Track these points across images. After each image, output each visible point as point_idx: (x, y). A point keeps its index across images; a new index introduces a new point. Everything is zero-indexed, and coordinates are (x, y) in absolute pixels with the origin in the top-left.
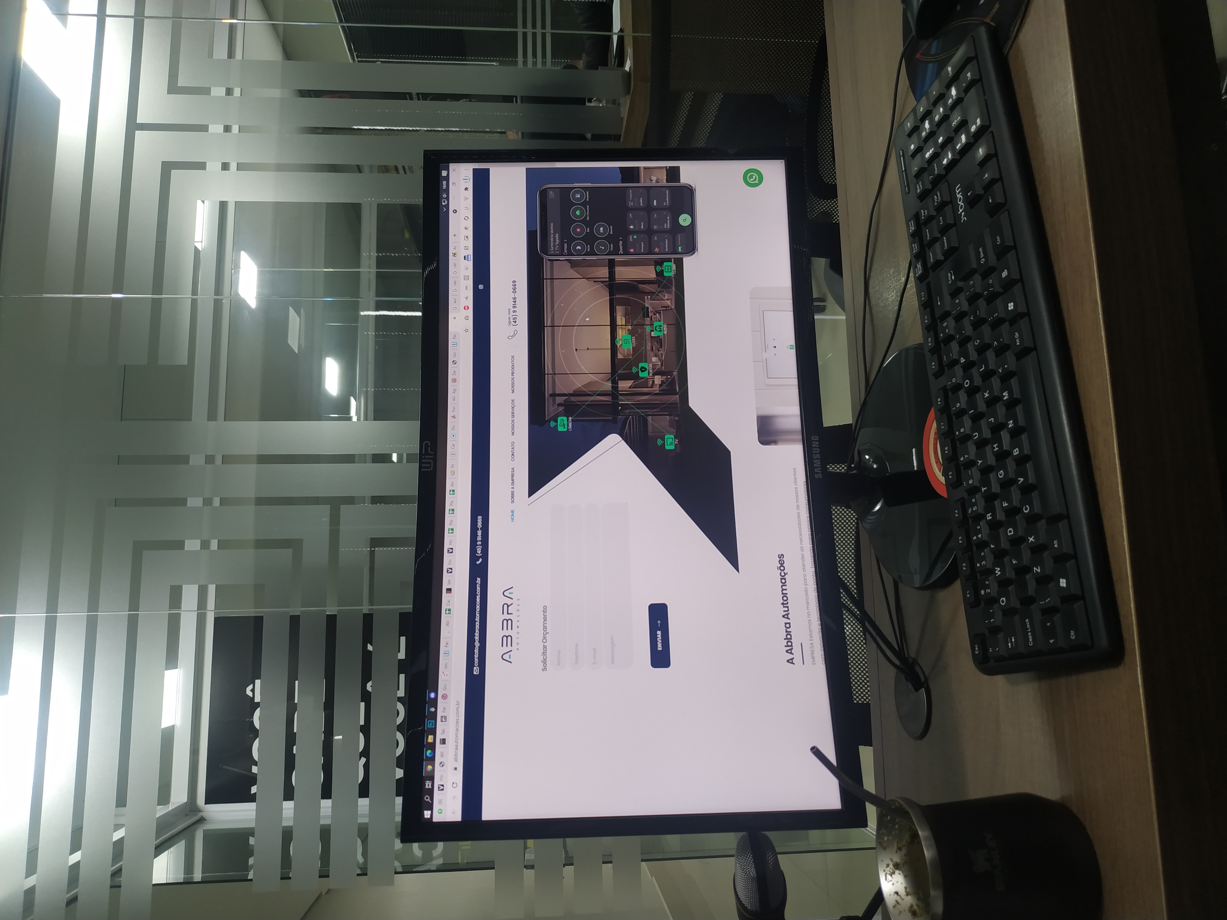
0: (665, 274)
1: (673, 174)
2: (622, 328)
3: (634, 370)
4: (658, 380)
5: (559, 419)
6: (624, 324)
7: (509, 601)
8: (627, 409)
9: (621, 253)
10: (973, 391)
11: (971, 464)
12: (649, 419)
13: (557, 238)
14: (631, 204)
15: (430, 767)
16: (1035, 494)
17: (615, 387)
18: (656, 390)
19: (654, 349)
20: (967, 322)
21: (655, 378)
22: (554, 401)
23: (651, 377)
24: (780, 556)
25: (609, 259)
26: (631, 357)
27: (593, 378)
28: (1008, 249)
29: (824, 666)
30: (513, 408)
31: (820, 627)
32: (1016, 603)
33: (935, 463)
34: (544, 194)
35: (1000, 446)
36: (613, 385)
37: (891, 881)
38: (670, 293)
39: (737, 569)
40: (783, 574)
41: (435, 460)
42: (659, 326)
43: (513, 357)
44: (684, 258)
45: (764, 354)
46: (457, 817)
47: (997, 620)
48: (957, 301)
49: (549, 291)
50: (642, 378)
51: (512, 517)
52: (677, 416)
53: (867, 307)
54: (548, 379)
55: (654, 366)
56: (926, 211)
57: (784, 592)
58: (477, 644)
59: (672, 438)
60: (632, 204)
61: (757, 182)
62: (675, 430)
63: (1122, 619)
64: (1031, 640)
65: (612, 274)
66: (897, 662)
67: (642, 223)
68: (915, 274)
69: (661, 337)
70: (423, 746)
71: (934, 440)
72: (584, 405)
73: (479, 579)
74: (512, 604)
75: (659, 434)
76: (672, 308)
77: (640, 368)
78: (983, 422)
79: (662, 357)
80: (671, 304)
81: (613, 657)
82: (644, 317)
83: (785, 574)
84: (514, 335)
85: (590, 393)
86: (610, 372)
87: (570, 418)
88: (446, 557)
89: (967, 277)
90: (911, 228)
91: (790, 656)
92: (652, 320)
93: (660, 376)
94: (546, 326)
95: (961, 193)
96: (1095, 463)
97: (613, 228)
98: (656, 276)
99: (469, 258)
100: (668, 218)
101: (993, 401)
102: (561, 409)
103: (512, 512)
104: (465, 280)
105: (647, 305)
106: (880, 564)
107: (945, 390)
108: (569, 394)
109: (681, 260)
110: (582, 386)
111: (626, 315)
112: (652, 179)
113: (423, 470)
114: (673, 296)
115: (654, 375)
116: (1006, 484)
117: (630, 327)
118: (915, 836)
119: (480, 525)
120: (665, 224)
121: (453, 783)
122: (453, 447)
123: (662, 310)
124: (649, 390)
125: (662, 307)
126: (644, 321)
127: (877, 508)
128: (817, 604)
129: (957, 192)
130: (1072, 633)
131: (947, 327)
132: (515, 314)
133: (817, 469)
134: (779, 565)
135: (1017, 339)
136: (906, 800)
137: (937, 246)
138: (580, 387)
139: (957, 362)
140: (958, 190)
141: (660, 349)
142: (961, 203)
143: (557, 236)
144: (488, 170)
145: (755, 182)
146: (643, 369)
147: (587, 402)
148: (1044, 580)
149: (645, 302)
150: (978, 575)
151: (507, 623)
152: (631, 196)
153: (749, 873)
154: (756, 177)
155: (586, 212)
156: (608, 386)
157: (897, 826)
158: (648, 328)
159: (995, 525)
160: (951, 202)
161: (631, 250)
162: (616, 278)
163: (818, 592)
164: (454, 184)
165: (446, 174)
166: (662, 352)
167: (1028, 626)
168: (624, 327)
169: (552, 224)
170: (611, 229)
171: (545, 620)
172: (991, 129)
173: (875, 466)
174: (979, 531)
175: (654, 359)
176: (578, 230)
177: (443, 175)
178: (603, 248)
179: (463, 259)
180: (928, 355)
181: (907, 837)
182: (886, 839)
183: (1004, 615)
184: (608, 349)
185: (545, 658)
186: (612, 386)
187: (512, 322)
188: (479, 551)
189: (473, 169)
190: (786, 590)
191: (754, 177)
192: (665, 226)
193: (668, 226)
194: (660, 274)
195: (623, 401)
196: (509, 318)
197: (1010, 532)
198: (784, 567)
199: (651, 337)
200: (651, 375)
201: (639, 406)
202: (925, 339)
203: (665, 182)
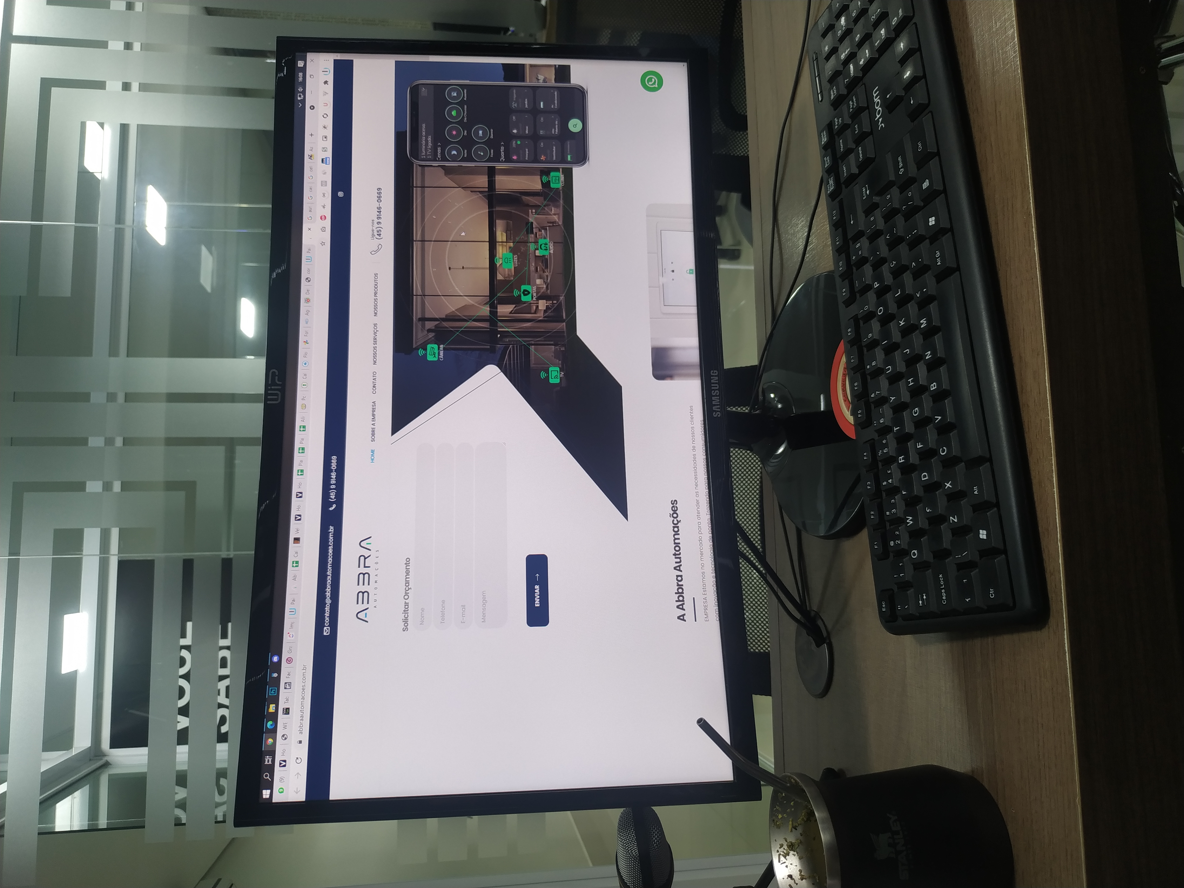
0: (552, 185)
1: (563, 73)
2: (502, 245)
3: (516, 293)
4: (542, 305)
5: (429, 346)
6: (505, 241)
7: (366, 553)
8: (506, 337)
9: (502, 160)
10: (887, 319)
11: (882, 401)
12: (532, 348)
13: (430, 141)
14: (514, 105)
15: (270, 741)
16: (953, 434)
17: (493, 312)
18: (540, 317)
19: (538, 270)
20: (882, 242)
21: (539, 303)
22: (423, 326)
23: (535, 302)
24: (673, 502)
25: (488, 167)
26: (512, 279)
27: (469, 301)
28: (932, 155)
29: (718, 622)
30: (375, 333)
31: (715, 579)
32: (928, 557)
33: (843, 401)
34: (415, 91)
35: (916, 380)
36: (492, 310)
37: (785, 862)
38: (557, 207)
39: (626, 516)
40: (675, 522)
41: (283, 391)
42: (545, 244)
43: (376, 275)
44: (573, 169)
45: (661, 278)
46: (300, 795)
47: (908, 574)
48: (872, 219)
49: (419, 200)
50: (525, 303)
51: (373, 458)
52: (563, 345)
53: (776, 235)
54: (417, 302)
55: (538, 289)
56: (840, 119)
57: (677, 541)
58: (328, 601)
59: (557, 371)
60: (516, 105)
61: (656, 86)
62: (560, 362)
63: (1048, 576)
64: (944, 598)
65: (491, 183)
66: (798, 615)
67: (527, 127)
68: (826, 190)
69: (546, 257)
70: (264, 716)
71: (842, 376)
72: (458, 331)
73: (331, 528)
74: (370, 556)
75: (542, 366)
76: (560, 224)
77: (522, 291)
78: (897, 354)
79: (547, 279)
80: (559, 219)
81: (484, 615)
82: (527, 233)
83: (678, 522)
84: (378, 250)
85: (464, 318)
86: (489, 295)
87: (442, 346)
88: (295, 502)
89: (882, 192)
90: (823, 140)
91: (681, 612)
92: (536, 237)
93: (545, 301)
94: (416, 241)
95: (879, 97)
96: (1022, 399)
97: (493, 132)
98: (542, 187)
99: (328, 161)
100: (557, 123)
101: (909, 330)
102: (431, 335)
103: (373, 451)
104: (322, 186)
105: (531, 220)
106: (783, 512)
107: (856, 319)
108: (440, 318)
109: (571, 170)
110: (456, 310)
111: (507, 230)
112: (539, 78)
113: (268, 402)
114: (560, 211)
115: (538, 298)
116: (922, 423)
117: (512, 244)
118: (811, 814)
119: (334, 465)
120: (553, 129)
121: (297, 758)
122: (305, 377)
123: (549, 226)
124: (533, 316)
125: (548, 222)
126: (528, 237)
127: (781, 450)
128: (712, 555)
129: (875, 95)
130: (992, 591)
131: (860, 248)
132: (380, 226)
133: (715, 407)
134: (672, 512)
135: (938, 258)
136: (802, 776)
137: (852, 157)
138: (453, 311)
139: (869, 287)
140: (875, 93)
141: (546, 270)
142: (878, 108)
143: (429, 139)
144: (351, 62)
145: (654, 86)
146: (526, 293)
147: (461, 328)
148: (960, 531)
149: (528, 216)
150: (888, 524)
151: (364, 577)
152: (515, 96)
153: (631, 852)
154: (655, 80)
155: (464, 113)
156: (485, 310)
157: (792, 804)
158: (532, 246)
159: (907, 469)
160: (868, 108)
161: (513, 158)
162: (496, 188)
163: (713, 541)
164: (312, 77)
165: (303, 64)
166: (547, 274)
167: (942, 583)
168: (505, 243)
169: (424, 125)
170: (492, 133)
171: (408, 573)
172: (914, 21)
173: (780, 406)
174: (890, 476)
175: (538, 281)
176: (453, 133)
177: (299, 66)
178: (482, 154)
179: (321, 162)
180: (838, 280)
181: (802, 815)
182: (780, 816)
183: (915, 569)
184: (486, 268)
185: (406, 616)
186: (490, 311)
187: (376, 235)
188: (333, 496)
189: (335, 60)
190: (679, 539)
191: (653, 80)
192: (553, 131)
193: (556, 131)
194: (546, 185)
195: (503, 328)
196: (373, 230)
197: (925, 476)
198: (677, 514)
199: (536, 256)
200: (534, 299)
201: (522, 333)
202: (836, 263)
203: (554, 82)
